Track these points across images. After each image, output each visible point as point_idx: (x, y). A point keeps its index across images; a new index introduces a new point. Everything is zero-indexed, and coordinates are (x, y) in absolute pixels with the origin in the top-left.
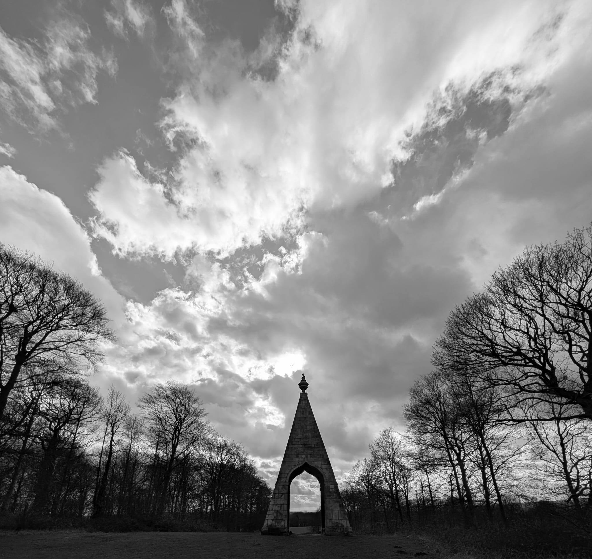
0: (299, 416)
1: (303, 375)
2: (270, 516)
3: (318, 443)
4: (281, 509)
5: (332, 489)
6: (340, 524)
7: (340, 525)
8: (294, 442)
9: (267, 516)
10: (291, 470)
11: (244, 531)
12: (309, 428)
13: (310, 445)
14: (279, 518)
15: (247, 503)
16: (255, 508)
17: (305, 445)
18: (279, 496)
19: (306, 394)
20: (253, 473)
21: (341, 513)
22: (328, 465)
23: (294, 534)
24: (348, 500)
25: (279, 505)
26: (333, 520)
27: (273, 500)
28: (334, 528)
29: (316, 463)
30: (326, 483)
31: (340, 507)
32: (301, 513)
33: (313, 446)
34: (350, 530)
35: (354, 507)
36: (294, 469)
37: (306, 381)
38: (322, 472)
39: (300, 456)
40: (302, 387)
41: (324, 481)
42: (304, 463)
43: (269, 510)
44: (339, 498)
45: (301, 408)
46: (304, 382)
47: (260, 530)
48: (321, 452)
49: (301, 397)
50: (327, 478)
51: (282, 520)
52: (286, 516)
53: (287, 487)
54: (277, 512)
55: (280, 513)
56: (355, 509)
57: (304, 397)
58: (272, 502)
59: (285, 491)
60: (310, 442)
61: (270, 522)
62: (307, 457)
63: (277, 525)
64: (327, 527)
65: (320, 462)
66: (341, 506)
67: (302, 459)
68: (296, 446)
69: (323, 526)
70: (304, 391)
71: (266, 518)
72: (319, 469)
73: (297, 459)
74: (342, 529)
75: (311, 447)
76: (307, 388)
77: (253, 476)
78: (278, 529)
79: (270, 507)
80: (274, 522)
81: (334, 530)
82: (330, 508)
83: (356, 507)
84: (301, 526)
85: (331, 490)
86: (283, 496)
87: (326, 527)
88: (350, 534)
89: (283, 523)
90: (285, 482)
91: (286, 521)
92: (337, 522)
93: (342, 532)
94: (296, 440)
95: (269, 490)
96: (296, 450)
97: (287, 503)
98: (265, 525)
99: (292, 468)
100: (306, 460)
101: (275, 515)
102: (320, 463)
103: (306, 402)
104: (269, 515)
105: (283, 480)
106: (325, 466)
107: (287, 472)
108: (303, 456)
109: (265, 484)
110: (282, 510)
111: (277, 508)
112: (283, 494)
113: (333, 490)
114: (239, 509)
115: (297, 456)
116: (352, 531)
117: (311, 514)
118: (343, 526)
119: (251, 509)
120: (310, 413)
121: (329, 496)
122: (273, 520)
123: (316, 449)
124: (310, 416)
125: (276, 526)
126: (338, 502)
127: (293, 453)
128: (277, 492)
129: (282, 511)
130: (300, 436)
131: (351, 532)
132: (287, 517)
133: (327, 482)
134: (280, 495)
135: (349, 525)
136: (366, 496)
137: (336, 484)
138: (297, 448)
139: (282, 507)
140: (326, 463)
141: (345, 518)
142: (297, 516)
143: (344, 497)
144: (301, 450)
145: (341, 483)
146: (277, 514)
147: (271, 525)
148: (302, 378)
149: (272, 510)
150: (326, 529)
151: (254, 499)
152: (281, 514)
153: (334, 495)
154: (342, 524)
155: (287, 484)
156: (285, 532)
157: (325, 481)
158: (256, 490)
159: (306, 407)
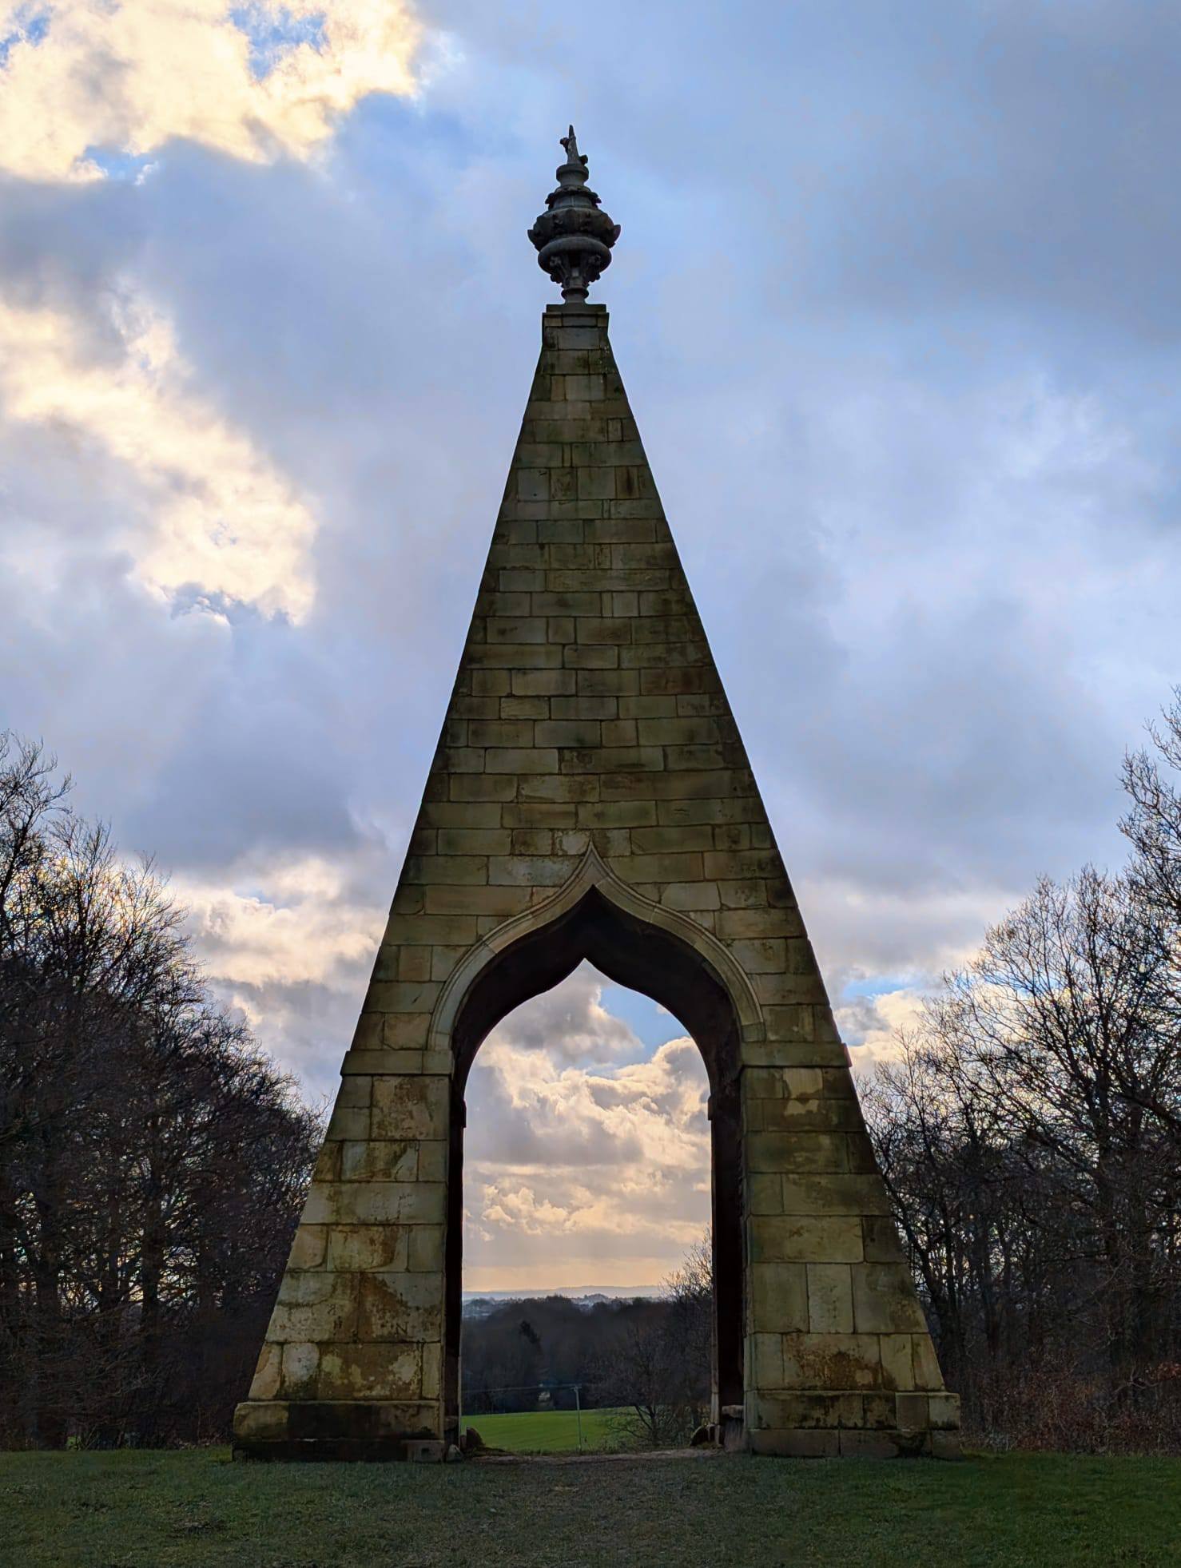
0: (538, 511)
1: (569, 143)
2: (299, 1315)
3: (691, 736)
4: (390, 1257)
5: (803, 1099)
6: (860, 1364)
7: (863, 1378)
8: (494, 727)
9: (278, 1314)
10: (470, 950)
11: (105, 1437)
12: (620, 608)
13: (631, 756)
14: (377, 1331)
15: (113, 1237)
16: (178, 1269)
17: (583, 749)
18: (371, 1160)
19: (600, 314)
20: (162, 997)
21: (872, 1287)
22: (776, 915)
23: (500, 1452)
24: (932, 1201)
25: (377, 1233)
26: (810, 1341)
27: (327, 1190)
28: (819, 1400)
29: (677, 895)
30: (751, 1055)
31: (868, 1236)
32: (557, 1308)
33: (651, 756)
34: (942, 1410)
35: (980, 1251)
36: (498, 944)
37: (593, 199)
38: (723, 970)
39: (543, 843)
40: (559, 253)
41: (735, 1037)
42: (578, 893)
43: (296, 1273)
44: (860, 1171)
45: (555, 442)
46: (579, 207)
47: (225, 1429)
48: (716, 805)
49: (548, 344)
50: (765, 1016)
51: (400, 1342)
52: (429, 1311)
53: (439, 1091)
54: (361, 1282)
55: (381, 1288)
56: (988, 1268)
57: (576, 342)
58: (316, 1209)
59: (427, 1122)
60: (628, 726)
61: (299, 1364)
62: (601, 847)
63: (358, 1380)
64: (761, 1393)
65: (712, 888)
66: (876, 1231)
67: (562, 868)
68: (513, 761)
69: (731, 1383)
70: (575, 292)
71: (271, 1336)
72: (699, 946)
73: (521, 870)
74: (879, 1409)
75: (636, 771)
76: (605, 261)
77: (157, 1021)
78: (366, 1412)
79: (305, 1245)
80: (332, 1363)
81: (818, 1413)
82: (790, 1248)
83: (997, 1258)
84: (560, 1403)
85: (794, 1109)
86: (409, 1160)
87: (749, 1397)
88: (940, 1437)
89: (405, 1369)
90: (425, 1048)
91: (435, 1353)
92: (841, 1355)
93: (881, 1426)
94: (510, 709)
95: (293, 1128)
96: (510, 794)
97: (436, 1213)
98: (263, 1382)
99: (480, 941)
100: (592, 877)
101: (345, 1303)
102: (709, 896)
103: (598, 394)
104: (292, 1306)
105: (406, 1033)
106: (751, 916)
107: (440, 971)
108: (574, 843)
109: (266, 1085)
110: (400, 1264)
111: (358, 1253)
112: (408, 1142)
113: (813, 1105)
114: (48, 1284)
115: (520, 845)
116: (955, 1416)
117: (639, 1308)
118: (890, 1384)
119: (149, 1282)
120: (629, 486)
121: (781, 1154)
122: (324, 1346)
123: (679, 787)
124: (625, 508)
125: (351, 1387)
126: (848, 1198)
127: (491, 815)
128: (357, 1127)
129: (399, 1284)
130: (546, 681)
131: (950, 1427)
132: (440, 1318)
133: (764, 1041)
134: (382, 1150)
135: (931, 1371)
136: (1082, 1165)
137: (836, 1062)
138: (523, 777)
139: (401, 1247)
140: (762, 897)
141: (900, 1325)
142: (526, 1329)
143: (904, 1179)
144: (554, 789)
145: (884, 1073)
146: (359, 1302)
147: (309, 1386)
148: (561, 173)
149: (319, 1270)
150: (750, 1406)
151: (173, 1202)
152: (392, 1302)
153: (819, 1148)
154: (877, 1368)
155: (442, 1061)
156: (427, 1434)
157: (751, 1036)
158: (188, 1131)
159: (593, 434)
